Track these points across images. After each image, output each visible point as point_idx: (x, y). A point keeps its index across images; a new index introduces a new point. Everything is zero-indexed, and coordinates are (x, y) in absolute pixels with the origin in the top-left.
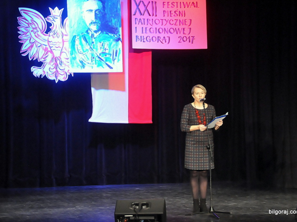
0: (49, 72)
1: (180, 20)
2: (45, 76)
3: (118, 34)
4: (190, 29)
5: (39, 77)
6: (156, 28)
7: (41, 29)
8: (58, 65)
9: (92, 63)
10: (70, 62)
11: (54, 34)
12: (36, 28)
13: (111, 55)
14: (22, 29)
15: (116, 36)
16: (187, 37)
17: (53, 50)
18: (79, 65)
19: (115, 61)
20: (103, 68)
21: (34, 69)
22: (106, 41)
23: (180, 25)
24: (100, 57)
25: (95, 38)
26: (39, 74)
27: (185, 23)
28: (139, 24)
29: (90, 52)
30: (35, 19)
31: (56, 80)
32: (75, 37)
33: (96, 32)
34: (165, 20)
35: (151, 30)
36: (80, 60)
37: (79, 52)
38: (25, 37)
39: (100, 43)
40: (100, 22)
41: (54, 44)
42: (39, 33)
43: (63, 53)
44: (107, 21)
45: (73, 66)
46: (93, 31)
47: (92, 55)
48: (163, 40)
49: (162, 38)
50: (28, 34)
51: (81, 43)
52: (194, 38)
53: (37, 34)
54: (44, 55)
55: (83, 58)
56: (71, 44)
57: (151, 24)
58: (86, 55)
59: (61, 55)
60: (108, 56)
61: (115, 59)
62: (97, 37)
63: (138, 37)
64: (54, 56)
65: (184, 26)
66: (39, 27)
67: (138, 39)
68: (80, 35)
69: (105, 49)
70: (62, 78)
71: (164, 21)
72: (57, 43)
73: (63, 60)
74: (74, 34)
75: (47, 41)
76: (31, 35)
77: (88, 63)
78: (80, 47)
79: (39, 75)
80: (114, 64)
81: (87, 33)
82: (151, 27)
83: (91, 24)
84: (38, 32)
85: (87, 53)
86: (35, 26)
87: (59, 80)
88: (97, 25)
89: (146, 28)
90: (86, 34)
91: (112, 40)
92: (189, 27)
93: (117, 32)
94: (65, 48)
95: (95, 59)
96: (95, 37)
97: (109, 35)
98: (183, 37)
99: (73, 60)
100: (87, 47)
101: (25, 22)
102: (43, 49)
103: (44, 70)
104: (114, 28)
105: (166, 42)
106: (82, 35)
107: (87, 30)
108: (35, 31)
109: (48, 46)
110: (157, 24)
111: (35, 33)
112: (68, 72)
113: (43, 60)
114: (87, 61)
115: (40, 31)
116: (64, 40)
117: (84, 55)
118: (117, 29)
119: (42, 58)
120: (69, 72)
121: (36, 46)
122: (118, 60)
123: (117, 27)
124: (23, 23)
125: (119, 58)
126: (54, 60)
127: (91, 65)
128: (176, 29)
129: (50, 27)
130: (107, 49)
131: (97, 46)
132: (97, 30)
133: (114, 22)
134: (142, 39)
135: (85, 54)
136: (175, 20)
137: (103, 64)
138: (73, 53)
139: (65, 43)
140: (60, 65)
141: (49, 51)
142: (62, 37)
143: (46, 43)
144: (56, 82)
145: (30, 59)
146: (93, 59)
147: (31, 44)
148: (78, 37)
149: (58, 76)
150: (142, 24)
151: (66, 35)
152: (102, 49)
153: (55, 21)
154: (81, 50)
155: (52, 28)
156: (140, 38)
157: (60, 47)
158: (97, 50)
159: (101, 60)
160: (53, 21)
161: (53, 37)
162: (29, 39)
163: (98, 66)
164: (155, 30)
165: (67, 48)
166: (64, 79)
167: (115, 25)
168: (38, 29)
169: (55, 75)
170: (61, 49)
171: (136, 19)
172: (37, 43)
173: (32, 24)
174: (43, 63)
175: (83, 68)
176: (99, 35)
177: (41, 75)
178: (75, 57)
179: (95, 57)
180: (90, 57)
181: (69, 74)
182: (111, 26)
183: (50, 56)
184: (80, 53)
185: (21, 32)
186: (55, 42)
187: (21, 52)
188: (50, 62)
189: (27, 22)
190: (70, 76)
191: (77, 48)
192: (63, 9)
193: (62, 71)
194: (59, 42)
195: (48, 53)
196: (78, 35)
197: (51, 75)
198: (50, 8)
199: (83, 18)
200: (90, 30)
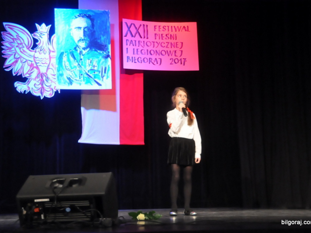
0: (34, 88)
1: (171, 43)
2: (30, 92)
3: (107, 52)
4: (182, 51)
5: (23, 93)
6: (147, 50)
7: (27, 45)
8: (44, 81)
9: (80, 80)
10: (57, 79)
11: (41, 50)
12: (21, 44)
13: (99, 72)
14: (7, 44)
15: (105, 53)
16: (179, 59)
17: (39, 66)
18: (66, 82)
19: (104, 78)
20: (92, 85)
21: (18, 84)
22: (95, 58)
23: (171, 48)
24: (89, 74)
25: (83, 55)
26: (23, 90)
27: (177, 46)
28: (130, 45)
29: (78, 69)
30: (21, 35)
31: (41, 96)
32: (62, 54)
33: (84, 49)
34: (157, 42)
35: (143, 51)
36: (67, 77)
37: (66, 69)
38: (9, 52)
39: (89, 59)
40: (89, 40)
41: (41, 60)
42: (25, 49)
43: (50, 69)
44: (96, 39)
45: (60, 82)
46: (81, 48)
47: (80, 71)
48: (155, 61)
49: (154, 59)
50: (13, 49)
51: (69, 60)
52: (186, 60)
53: (23, 50)
54: (29, 70)
55: (71, 74)
56: (58, 61)
57: (142, 46)
58: (74, 72)
59: (47, 71)
60: (96, 73)
61: (104, 76)
62: (86, 54)
63: (129, 57)
64: (39, 73)
65: (175, 49)
66: (25, 43)
67: (129, 60)
68: (67, 52)
69: (94, 66)
70: (48, 94)
71: (155, 43)
72: (43, 59)
73: (50, 76)
74: (62, 51)
75: (33, 57)
76: (16, 51)
77: (76, 80)
78: (67, 64)
80: (103, 80)
82: (142, 48)
83: (79, 41)
84: (23, 47)
85: (75, 69)
86: (20, 41)
87: (45, 97)
88: (86, 42)
89: (137, 49)
90: (74, 50)
91: (100, 57)
92: (181, 50)
93: (106, 49)
94: (52, 64)
95: (84, 76)
96: (83, 54)
97: (98, 52)
98: (175, 59)
99: (60, 77)
100: (75, 64)
101: (10, 38)
102: (29, 65)
103: (29, 85)
104: (103, 45)
105: (157, 63)
106: (70, 52)
107: (75, 46)
108: (21, 46)
109: (33, 62)
110: (148, 46)
111: (20, 49)
112: (54, 89)
113: (27, 75)
114: (74, 78)
115: (25, 47)
116: (51, 57)
117: (72, 71)
118: (106, 46)
119: (27, 73)
120: (56, 88)
121: (21, 62)
122: (107, 77)
123: (106, 44)
124: (7, 38)
125: (108, 75)
126: (40, 76)
127: (79, 82)
128: (167, 51)
129: (37, 43)
130: (96, 66)
131: (86, 63)
132: (85, 47)
133: (103, 39)
134: (133, 60)
135: (73, 70)
136: (167, 42)
137: (92, 81)
138: (61, 70)
139: (52, 59)
140: (47, 81)
141: (35, 67)
142: (49, 53)
143: (32, 59)
144: (42, 98)
145: (14, 75)
146: (81, 76)
147: (15, 59)
148: (66, 54)
149: (43, 92)
150: (133, 45)
152: (91, 67)
153: (42, 37)
154: (69, 67)
155: (38, 44)
156: (131, 58)
157: (47, 64)
158: (85, 67)
159: (89, 77)
160: (40, 38)
161: (40, 53)
162: (14, 54)
163: (86, 83)
164: (146, 51)
165: (54, 64)
166: (50, 96)
167: (104, 42)
168: (24, 45)
169: (40, 91)
170: (48, 65)
171: (127, 40)
172: (22, 59)
173: (17, 40)
174: (27, 79)
175: (70, 85)
176: (88, 52)
177: (25, 91)
178: (62, 74)
179: (83, 74)
180: (78, 74)
181: (56, 91)
182: (100, 43)
183: (35, 71)
184: (68, 70)
185: (5, 47)
186: (41, 59)
187: (4, 67)
188: (35, 78)
189: (12, 37)
190: (57, 92)
191: (65, 64)
192: (50, 26)
193: (48, 87)
194: (45, 58)
195: (33, 69)
196: (66, 52)
197: (36, 91)
198: (37, 25)
199: (72, 35)
200: (78, 47)
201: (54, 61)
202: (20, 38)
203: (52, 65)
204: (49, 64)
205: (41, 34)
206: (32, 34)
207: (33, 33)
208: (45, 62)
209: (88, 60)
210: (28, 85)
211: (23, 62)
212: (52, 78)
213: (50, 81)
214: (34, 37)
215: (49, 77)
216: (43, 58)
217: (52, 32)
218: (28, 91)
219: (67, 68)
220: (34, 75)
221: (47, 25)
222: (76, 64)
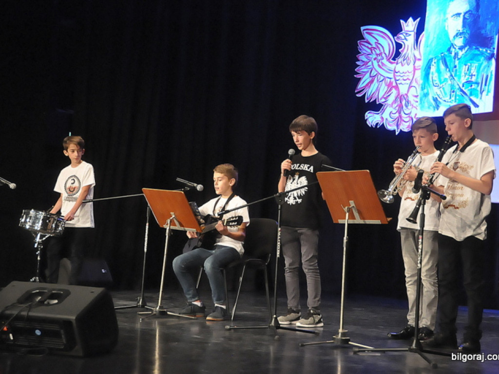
0: (389, 119)
2: (383, 124)
3: (492, 48)
5: (374, 127)
7: (387, 54)
8: (403, 108)
10: (419, 102)
12: (380, 54)
13: (478, 84)
14: (363, 58)
15: (489, 51)
17: (399, 84)
18: (431, 106)
19: (484, 93)
21: (369, 115)
22: (474, 62)
24: (463, 89)
25: (459, 59)
26: (375, 122)
29: (449, 82)
30: (382, 41)
31: (396, 131)
32: (430, 61)
33: (461, 48)
36: (433, 97)
37: (433, 84)
38: (364, 68)
39: (466, 65)
40: (469, 32)
41: (402, 75)
42: (385, 61)
43: (412, 88)
44: (479, 28)
46: (457, 48)
47: (452, 86)
50: (370, 64)
53: (382, 63)
54: (386, 93)
55: (439, 93)
56: (424, 73)
58: (443, 88)
59: (408, 91)
60: (474, 86)
61: (484, 91)
62: (463, 56)
64: (399, 94)
66: (385, 52)
68: (439, 57)
69: (472, 75)
70: (406, 127)
73: (411, 98)
74: (431, 57)
75: (393, 72)
76: (373, 66)
77: (445, 101)
78: (436, 77)
79: (374, 124)
80: (481, 98)
81: (448, 52)
83: (456, 37)
84: (383, 59)
85: (445, 84)
86: (380, 50)
87: (401, 130)
88: (464, 37)
91: (482, 58)
93: (492, 44)
94: (416, 79)
95: (456, 94)
96: (459, 57)
97: (479, 50)
99: (424, 98)
101: (368, 47)
102: (386, 85)
104: (488, 38)
106: (441, 56)
107: (449, 47)
108: (379, 58)
109: (393, 80)
111: (378, 62)
112: (415, 117)
113: (383, 100)
114: (443, 98)
115: (385, 58)
116: (416, 68)
117: (440, 88)
118: (491, 38)
119: (383, 97)
120: (417, 117)
121: (378, 81)
122: (488, 92)
123: (492, 35)
124: (364, 49)
125: (490, 88)
126: (399, 100)
127: (449, 104)
129: (400, 50)
130: (474, 75)
131: (461, 72)
132: (462, 45)
133: (489, 27)
135: (443, 86)
137: (466, 100)
138: (426, 87)
139: (416, 71)
140: (407, 106)
141: (393, 87)
142: (413, 63)
143: (391, 76)
144: (397, 133)
145: (366, 101)
146: (452, 94)
147: (371, 78)
148: (436, 61)
149: (400, 124)
152: (467, 77)
153: (407, 40)
154: (438, 82)
155: (402, 51)
157: (409, 80)
158: (459, 78)
159: (463, 94)
160: (405, 41)
161: (402, 65)
162: (370, 71)
165: (418, 79)
166: (408, 129)
167: (490, 32)
168: (383, 55)
169: (396, 122)
170: (410, 81)
172: (379, 76)
173: (376, 49)
174: (383, 105)
175: (436, 109)
176: (465, 52)
177: (377, 124)
178: (427, 93)
179: (455, 90)
182: (484, 35)
183: (394, 93)
184: (436, 86)
185: (361, 62)
186: (403, 73)
187: (356, 92)
188: (392, 104)
189: (370, 46)
191: (432, 78)
192: (418, 20)
193: (407, 116)
194: (408, 71)
195: (392, 90)
196: (435, 58)
197: (390, 124)
198: (402, 21)
199: (446, 28)
200: (454, 47)
201: (419, 74)
202: (379, 46)
204: (412, 80)
205: (406, 34)
206: (395, 37)
208: (408, 77)
209: (464, 66)
210: (382, 114)
211: (381, 81)
212: (414, 100)
213: (410, 105)
214: (397, 41)
215: (409, 100)
216: (405, 72)
217: (420, 29)
218: (381, 124)
219: (435, 83)
220: (391, 99)
221: (414, 20)
222: (447, 75)
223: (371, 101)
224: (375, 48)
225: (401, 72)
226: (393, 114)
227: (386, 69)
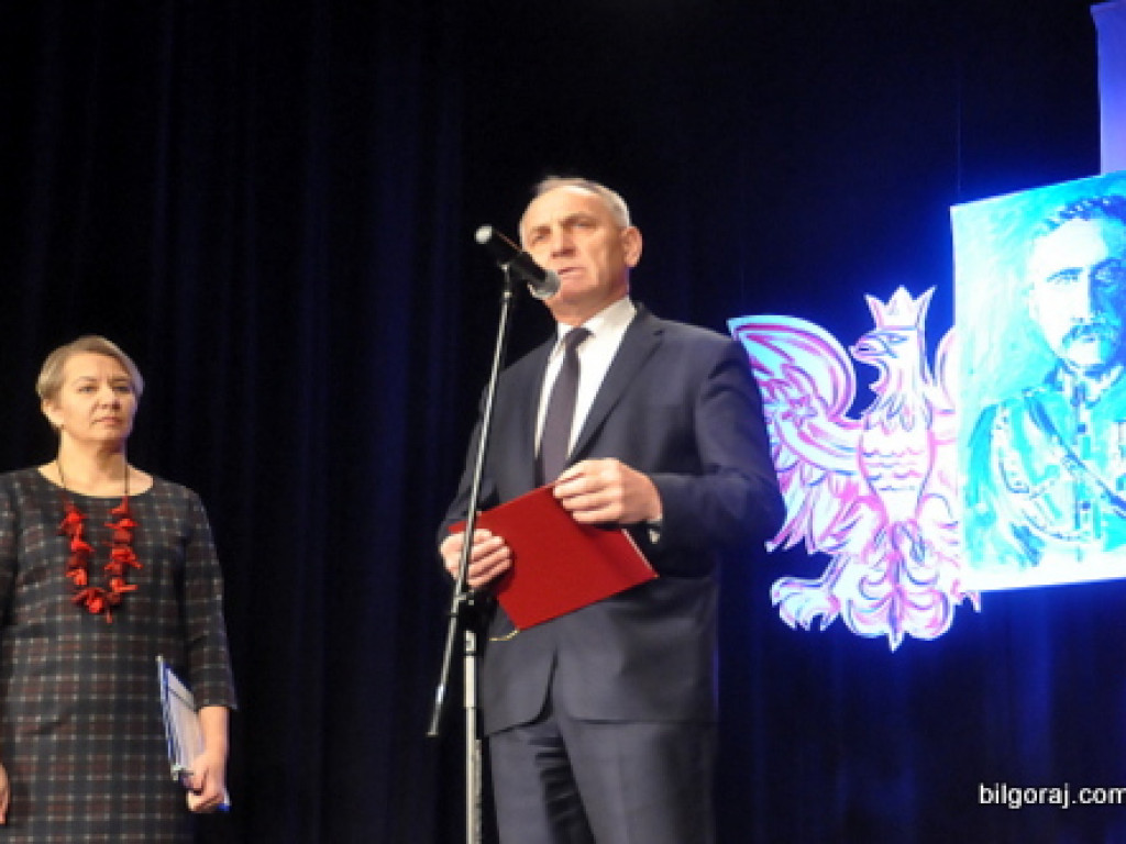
0: (859, 600)
2: (839, 620)
5: (807, 628)
7: (829, 399)
8: (904, 564)
9: (1077, 533)
11: (890, 416)
12: (804, 401)
17: (883, 490)
18: (1008, 552)
21: (785, 591)
24: (1122, 495)
25: (1091, 405)
26: (810, 612)
30: (802, 359)
31: (891, 637)
32: (988, 415)
33: (1095, 372)
36: (1014, 527)
37: (1008, 486)
39: (1121, 422)
40: (1116, 323)
41: (888, 461)
42: (821, 421)
43: (931, 500)
45: (977, 558)
46: (1081, 372)
51: (1021, 443)
53: (812, 427)
54: (837, 517)
55: (1032, 511)
56: (968, 452)
58: (1047, 498)
59: (918, 510)
62: (1105, 396)
64: (884, 521)
66: (821, 394)
68: (1016, 400)
70: (926, 623)
72: (902, 454)
73: (930, 532)
74: (986, 402)
75: (853, 454)
76: (781, 436)
77: (1059, 536)
78: (1013, 463)
79: (806, 619)
81: (1048, 386)
83: (1070, 339)
84: (814, 415)
85: (1052, 483)
86: (800, 389)
87: (907, 635)
88: (1102, 338)
90: (1044, 390)
94: (940, 474)
95: (1096, 512)
96: (1092, 397)
99: (979, 531)
100: (1053, 453)
102: (836, 493)
103: (837, 591)
106: (1026, 398)
107: (1049, 368)
108: (801, 411)
109: (858, 478)
111: (798, 425)
112: (953, 592)
113: (830, 542)
114: (1050, 528)
115: (821, 411)
116: (938, 438)
117: (1035, 496)
119: (828, 533)
120: (961, 589)
121: (803, 482)
126: (886, 539)
127: (1074, 544)
129: (873, 387)
131: (1104, 445)
135: (1044, 489)
138: (981, 495)
139: (940, 448)
140: (916, 558)
141: (863, 499)
142: (925, 425)
143: (850, 464)
144: (894, 646)
145: (770, 548)
146: (1082, 513)
147: (778, 476)
148: (1007, 413)
149: (901, 616)
151: (946, 412)
153: (893, 354)
154: (1021, 476)
155: (879, 388)
157: (917, 475)
160: (886, 358)
161: (886, 431)
162: (771, 455)
163: (1110, 546)
165: (950, 473)
166: (932, 630)
168: (815, 403)
169: (887, 611)
172: (807, 468)
173: (787, 385)
174: (830, 558)
175: (1028, 563)
176: (1114, 384)
177: (817, 619)
178: (987, 514)
179: (1092, 502)
180: (1065, 502)
181: (960, 603)
183: (867, 519)
184: (1017, 492)
186: (893, 454)
188: (865, 553)
189: (764, 377)
190: (965, 609)
191: (1001, 466)
192: (929, 294)
193: (924, 588)
194: (910, 450)
195: (857, 508)
196: (1005, 405)
197: (866, 616)
198: (871, 300)
199: (1032, 314)
200: (1066, 369)
202: (797, 375)
203: (943, 481)
204: (929, 474)
205: (891, 336)
206: (853, 349)
207: (854, 344)
208: (909, 468)
209: (1114, 427)
210: (832, 586)
211: (812, 485)
212: (943, 538)
213: (932, 555)
214: (858, 357)
215: (926, 537)
216: (898, 451)
217: (939, 321)
218: (833, 617)
219: (1012, 481)
221: (915, 294)
223: (789, 545)
224: (779, 382)
225: (885, 451)
226: (870, 583)
227: (827, 445)
